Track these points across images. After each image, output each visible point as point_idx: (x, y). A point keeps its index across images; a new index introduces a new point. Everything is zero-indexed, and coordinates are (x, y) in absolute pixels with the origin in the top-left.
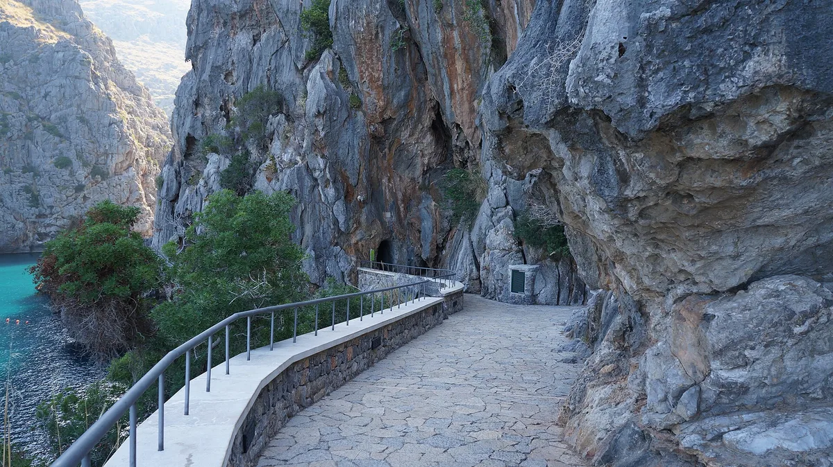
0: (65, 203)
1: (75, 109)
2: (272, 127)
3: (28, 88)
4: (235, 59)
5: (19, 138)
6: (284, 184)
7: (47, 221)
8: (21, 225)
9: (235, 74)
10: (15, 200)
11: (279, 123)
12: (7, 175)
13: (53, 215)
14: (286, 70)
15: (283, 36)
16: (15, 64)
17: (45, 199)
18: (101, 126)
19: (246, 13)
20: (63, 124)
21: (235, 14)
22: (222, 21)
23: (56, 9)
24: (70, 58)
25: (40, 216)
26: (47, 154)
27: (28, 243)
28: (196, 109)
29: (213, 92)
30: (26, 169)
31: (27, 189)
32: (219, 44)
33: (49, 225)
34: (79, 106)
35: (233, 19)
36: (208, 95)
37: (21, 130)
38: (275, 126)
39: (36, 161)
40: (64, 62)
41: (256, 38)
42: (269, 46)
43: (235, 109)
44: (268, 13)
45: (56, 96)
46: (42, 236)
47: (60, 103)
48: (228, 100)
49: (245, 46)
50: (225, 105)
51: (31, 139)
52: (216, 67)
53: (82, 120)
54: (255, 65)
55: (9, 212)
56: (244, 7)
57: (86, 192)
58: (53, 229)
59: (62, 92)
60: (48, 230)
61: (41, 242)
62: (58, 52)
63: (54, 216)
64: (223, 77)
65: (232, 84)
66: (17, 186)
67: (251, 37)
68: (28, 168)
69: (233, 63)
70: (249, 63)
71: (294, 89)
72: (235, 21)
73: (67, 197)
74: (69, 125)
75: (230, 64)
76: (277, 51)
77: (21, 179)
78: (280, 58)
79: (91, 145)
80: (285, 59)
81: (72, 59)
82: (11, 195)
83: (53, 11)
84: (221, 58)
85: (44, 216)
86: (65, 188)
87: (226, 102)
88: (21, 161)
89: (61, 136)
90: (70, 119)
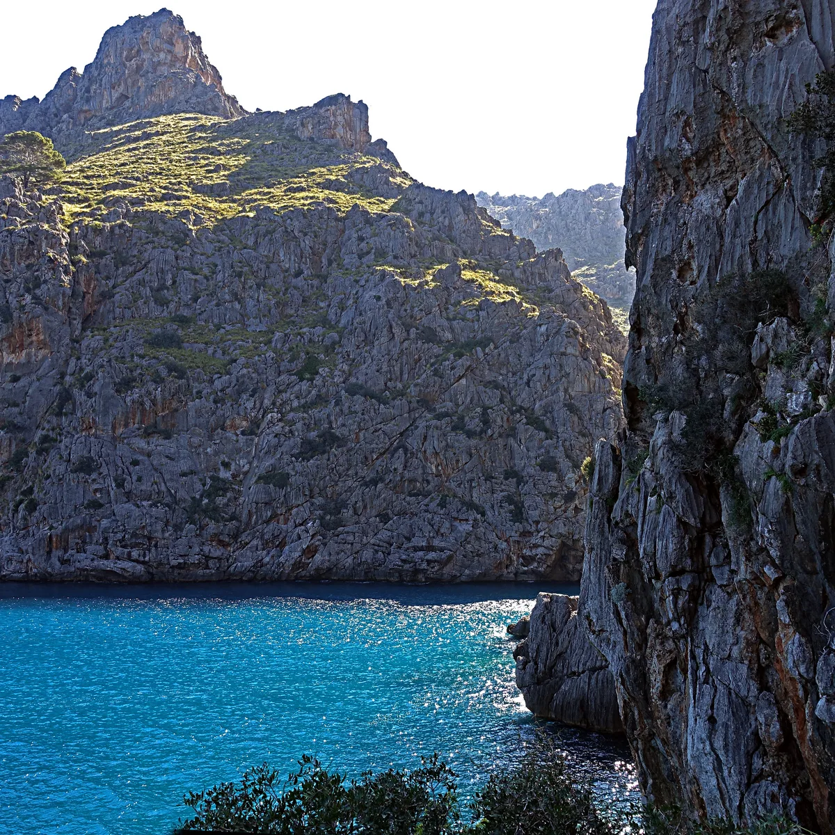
0: (553, 517)
1: (562, 394)
2: (764, 346)
3: (510, 374)
4: (692, 238)
5: (500, 435)
6: (790, 455)
7: (533, 541)
8: (504, 545)
9: (694, 265)
10: (497, 513)
11: (776, 336)
12: (488, 482)
13: (539, 532)
14: (785, 233)
15: (777, 172)
16: (496, 348)
17: (530, 512)
18: (593, 413)
19: (708, 153)
20: (549, 415)
21: (688, 160)
22: (670, 182)
23: (540, 275)
24: (554, 331)
25: (526, 534)
26: (532, 454)
27: (512, 569)
28: (639, 339)
29: (659, 303)
30: (509, 474)
31: (509, 499)
32: (665, 220)
33: (536, 546)
34: (566, 391)
35: (687, 170)
36: (653, 311)
37: (502, 426)
38: (770, 341)
39: (519, 463)
40: (548, 336)
41: (730, 194)
42: (752, 197)
43: (699, 328)
44: (748, 141)
45: (539, 381)
46: (528, 560)
47: (545, 388)
48: (686, 313)
49: (709, 212)
50: (683, 322)
51: (514, 436)
52: (663, 259)
53: (571, 408)
54: (727, 240)
55: (491, 528)
56: (702, 142)
57: (577, 502)
58: (540, 550)
59: (547, 374)
60: (534, 552)
61: (526, 568)
62: (540, 326)
63: (542, 534)
64: (674, 274)
65: (693, 283)
66: (499, 496)
67: (721, 192)
68: (510, 474)
69: (690, 247)
70: (718, 239)
71: (804, 264)
72: (691, 174)
73: (555, 509)
74: (556, 416)
75: (684, 247)
76: (767, 203)
77: (503, 487)
78: (774, 213)
79: (582, 440)
80: (782, 212)
81: (557, 332)
82: (493, 507)
83: (537, 279)
84: (669, 243)
85: (530, 534)
86: (553, 495)
87: (682, 317)
88: (503, 464)
89: (546, 431)
90: (556, 408)
